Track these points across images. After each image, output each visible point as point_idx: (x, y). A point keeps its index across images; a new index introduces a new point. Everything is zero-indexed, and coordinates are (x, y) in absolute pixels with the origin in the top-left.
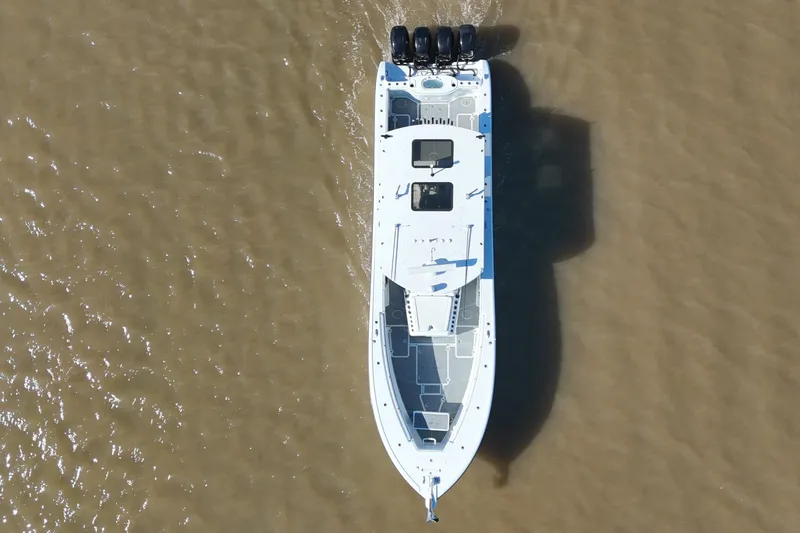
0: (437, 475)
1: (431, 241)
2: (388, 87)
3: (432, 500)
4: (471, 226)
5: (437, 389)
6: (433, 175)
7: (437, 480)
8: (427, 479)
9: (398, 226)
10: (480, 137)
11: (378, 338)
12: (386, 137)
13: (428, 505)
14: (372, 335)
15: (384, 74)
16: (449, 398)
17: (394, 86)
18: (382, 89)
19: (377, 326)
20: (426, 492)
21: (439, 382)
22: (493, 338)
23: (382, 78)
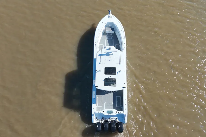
0: (109, 18)
1: (111, 60)
2: (124, 112)
3: (110, 14)
4: (100, 63)
5: (108, 38)
6: (110, 77)
7: (109, 17)
8: (111, 17)
9: (120, 64)
10: (97, 87)
11: (124, 44)
12: (124, 88)
13: (111, 13)
14: (125, 45)
15: (125, 117)
16: (105, 36)
17: (122, 112)
18: (125, 111)
19: (124, 47)
20: (111, 15)
21: (108, 39)
22: (95, 44)
23: (126, 115)
